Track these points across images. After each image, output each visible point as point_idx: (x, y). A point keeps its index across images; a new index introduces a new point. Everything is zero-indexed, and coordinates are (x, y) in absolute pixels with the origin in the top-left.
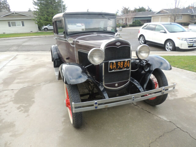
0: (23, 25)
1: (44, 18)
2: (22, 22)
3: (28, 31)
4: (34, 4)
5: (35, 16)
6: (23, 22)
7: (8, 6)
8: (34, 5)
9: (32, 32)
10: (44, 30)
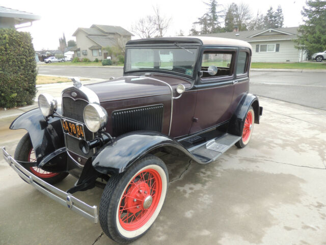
0: (277, 50)
1: (314, 37)
2: (277, 44)
3: (283, 60)
4: (303, 14)
5: (300, 34)
6: (279, 44)
7: (281, 20)
8: (302, 16)
9: (288, 62)
10: (316, 59)
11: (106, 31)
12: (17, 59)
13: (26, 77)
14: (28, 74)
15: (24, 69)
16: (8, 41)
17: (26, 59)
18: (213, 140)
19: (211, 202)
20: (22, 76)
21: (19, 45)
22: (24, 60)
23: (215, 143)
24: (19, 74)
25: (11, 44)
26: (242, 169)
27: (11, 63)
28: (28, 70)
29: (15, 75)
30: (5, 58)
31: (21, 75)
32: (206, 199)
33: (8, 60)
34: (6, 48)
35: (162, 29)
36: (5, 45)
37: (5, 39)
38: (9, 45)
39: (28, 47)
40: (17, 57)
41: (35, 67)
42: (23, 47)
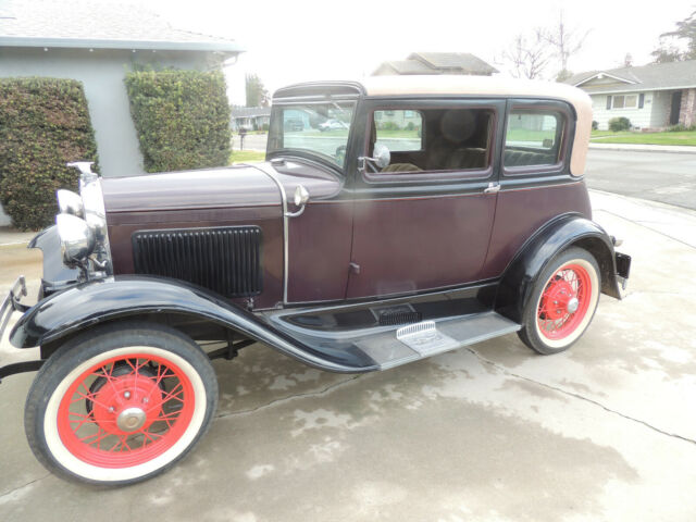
11: (437, 65)
12: (194, 125)
13: (210, 158)
14: (212, 153)
15: (205, 144)
16: (180, 93)
17: (211, 126)
18: (432, 322)
19: (331, 460)
20: (202, 157)
21: (201, 100)
22: (207, 127)
23: (434, 329)
24: (197, 151)
25: (186, 97)
26: (486, 404)
27: (183, 132)
28: (214, 146)
29: (191, 154)
30: (174, 124)
31: (201, 153)
32: (326, 452)
33: (179, 128)
34: (178, 106)
35: (568, 54)
36: (175, 100)
37: (176, 90)
38: (183, 101)
39: (217, 102)
40: (196, 122)
41: (228, 140)
42: (207, 104)
